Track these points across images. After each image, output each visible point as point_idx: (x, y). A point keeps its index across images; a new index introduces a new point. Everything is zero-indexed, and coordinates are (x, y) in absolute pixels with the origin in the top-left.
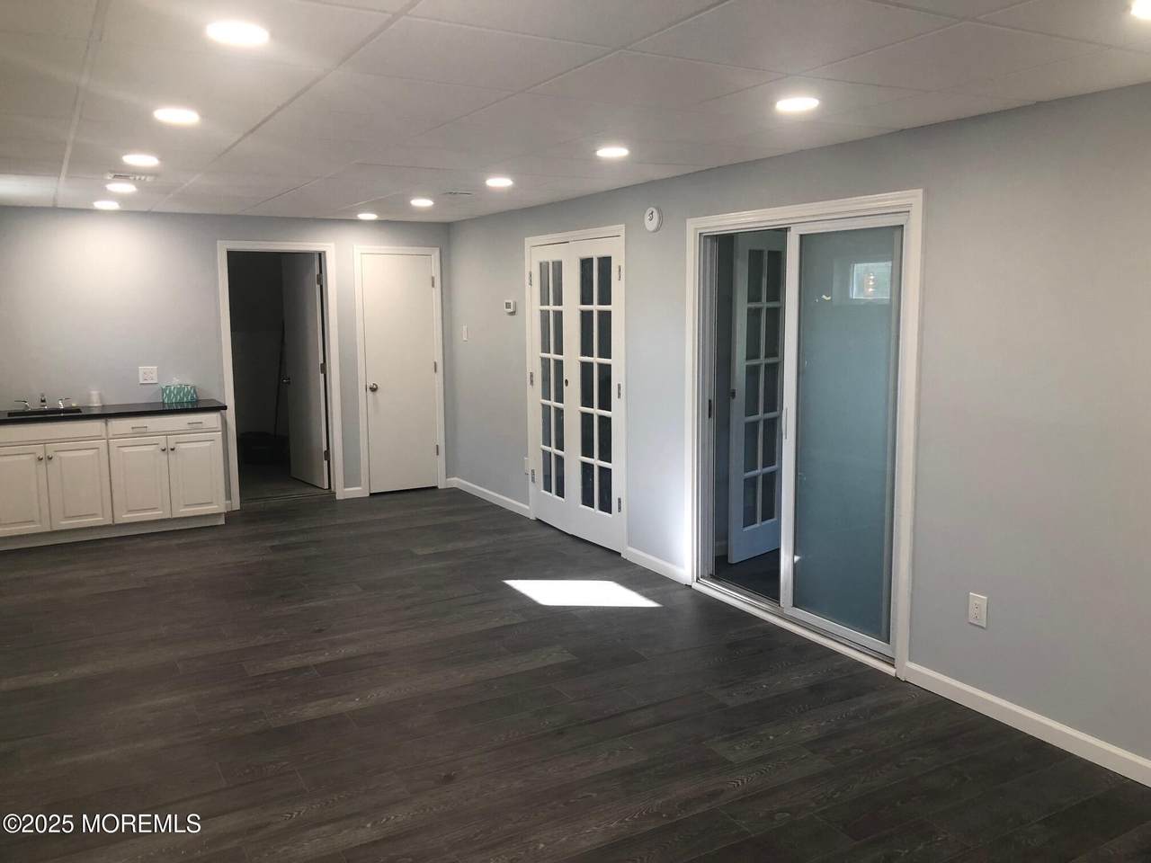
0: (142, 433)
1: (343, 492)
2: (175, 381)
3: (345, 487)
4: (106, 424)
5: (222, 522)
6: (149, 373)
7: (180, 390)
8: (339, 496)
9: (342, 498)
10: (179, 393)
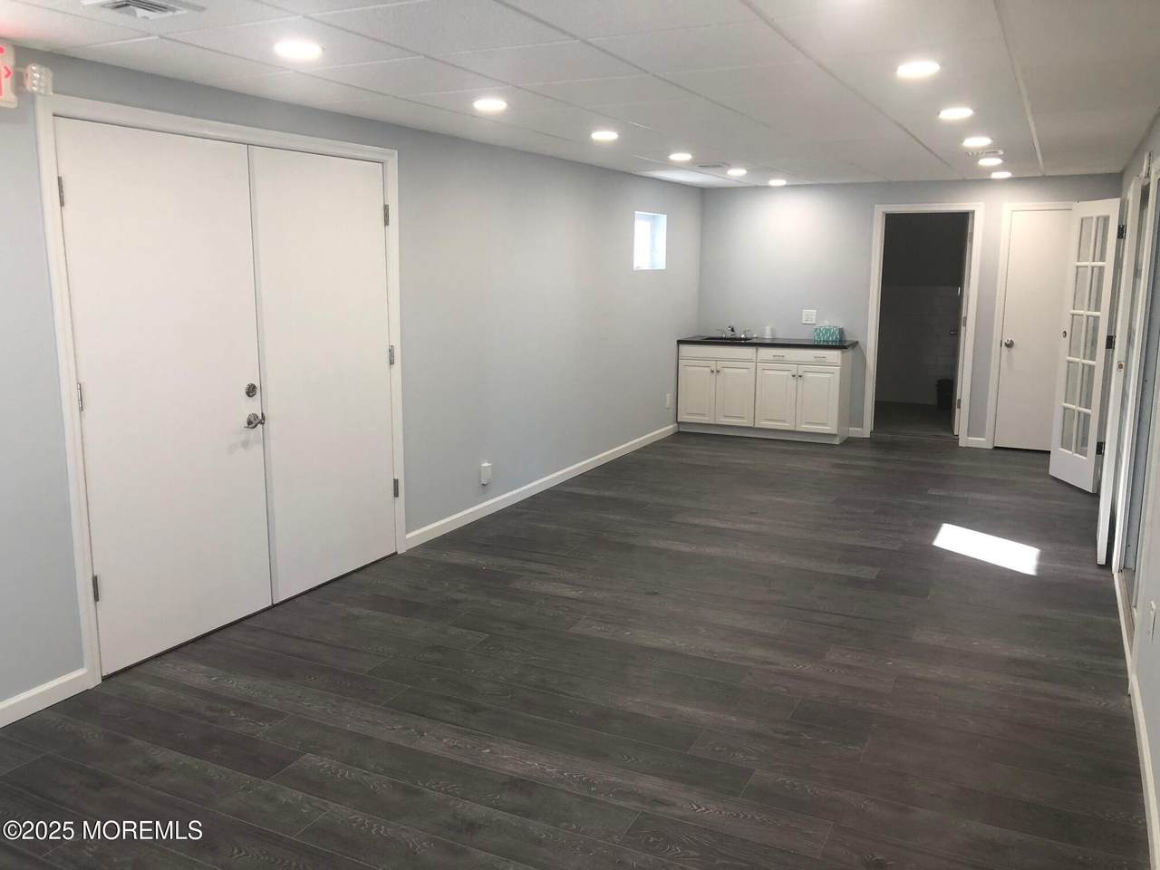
0: (780, 360)
1: (965, 440)
2: (826, 323)
3: (968, 435)
4: (757, 351)
5: (837, 441)
6: (810, 315)
7: (827, 330)
8: (961, 443)
9: (964, 446)
10: (826, 333)
